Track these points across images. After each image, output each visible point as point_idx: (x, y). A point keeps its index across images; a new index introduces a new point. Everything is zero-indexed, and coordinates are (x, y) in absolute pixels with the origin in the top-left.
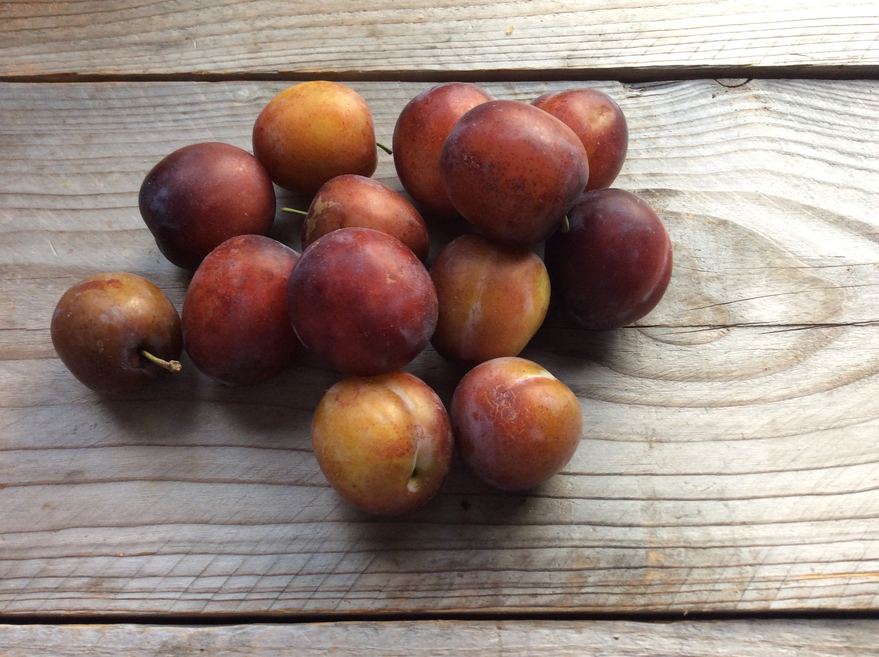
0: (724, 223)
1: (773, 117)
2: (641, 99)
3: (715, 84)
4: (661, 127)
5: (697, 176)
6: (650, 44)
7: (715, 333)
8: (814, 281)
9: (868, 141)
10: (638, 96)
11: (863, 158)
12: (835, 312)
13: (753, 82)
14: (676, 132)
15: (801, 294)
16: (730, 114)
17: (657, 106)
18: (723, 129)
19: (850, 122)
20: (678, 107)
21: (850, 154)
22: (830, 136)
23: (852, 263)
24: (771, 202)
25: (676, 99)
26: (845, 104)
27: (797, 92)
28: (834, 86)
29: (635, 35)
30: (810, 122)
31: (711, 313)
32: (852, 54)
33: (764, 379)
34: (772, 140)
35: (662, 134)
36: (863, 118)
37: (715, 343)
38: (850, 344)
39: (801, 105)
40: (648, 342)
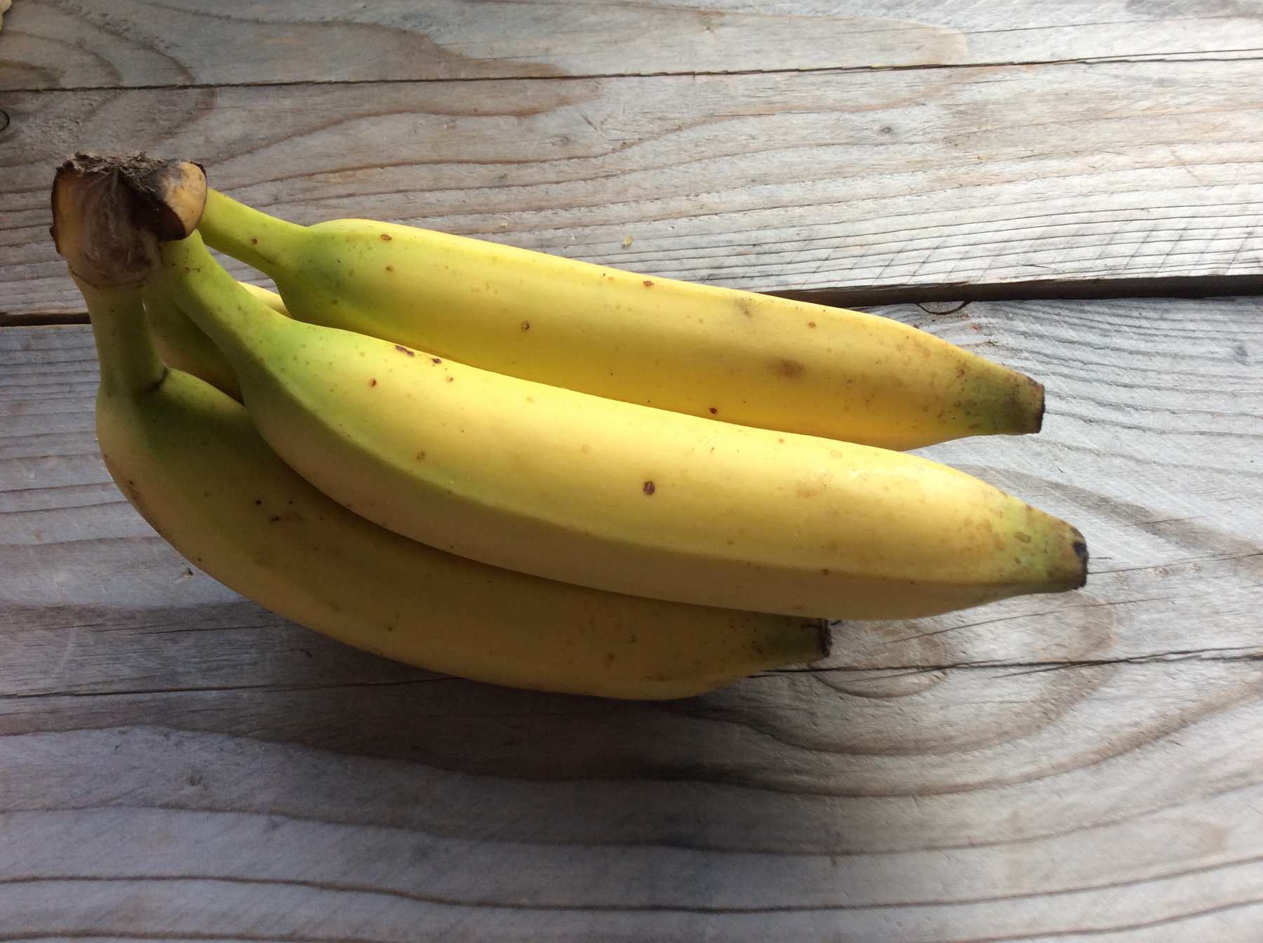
1: (1001, 355)
3: (917, 311)
6: (824, 256)
7: (924, 679)
11: (1132, 411)
12: (1101, 643)
13: (972, 305)
15: (1050, 617)
19: (1113, 359)
21: (1115, 407)
22: (1084, 380)
23: (1123, 567)
24: (1002, 479)
26: (1105, 334)
27: (1035, 318)
28: (1087, 308)
29: (803, 244)
30: (1055, 361)
31: (919, 648)
32: (1110, 262)
33: (999, 750)
36: (1131, 353)
37: (927, 694)
38: (1124, 691)
39: (1041, 336)
40: (827, 694)
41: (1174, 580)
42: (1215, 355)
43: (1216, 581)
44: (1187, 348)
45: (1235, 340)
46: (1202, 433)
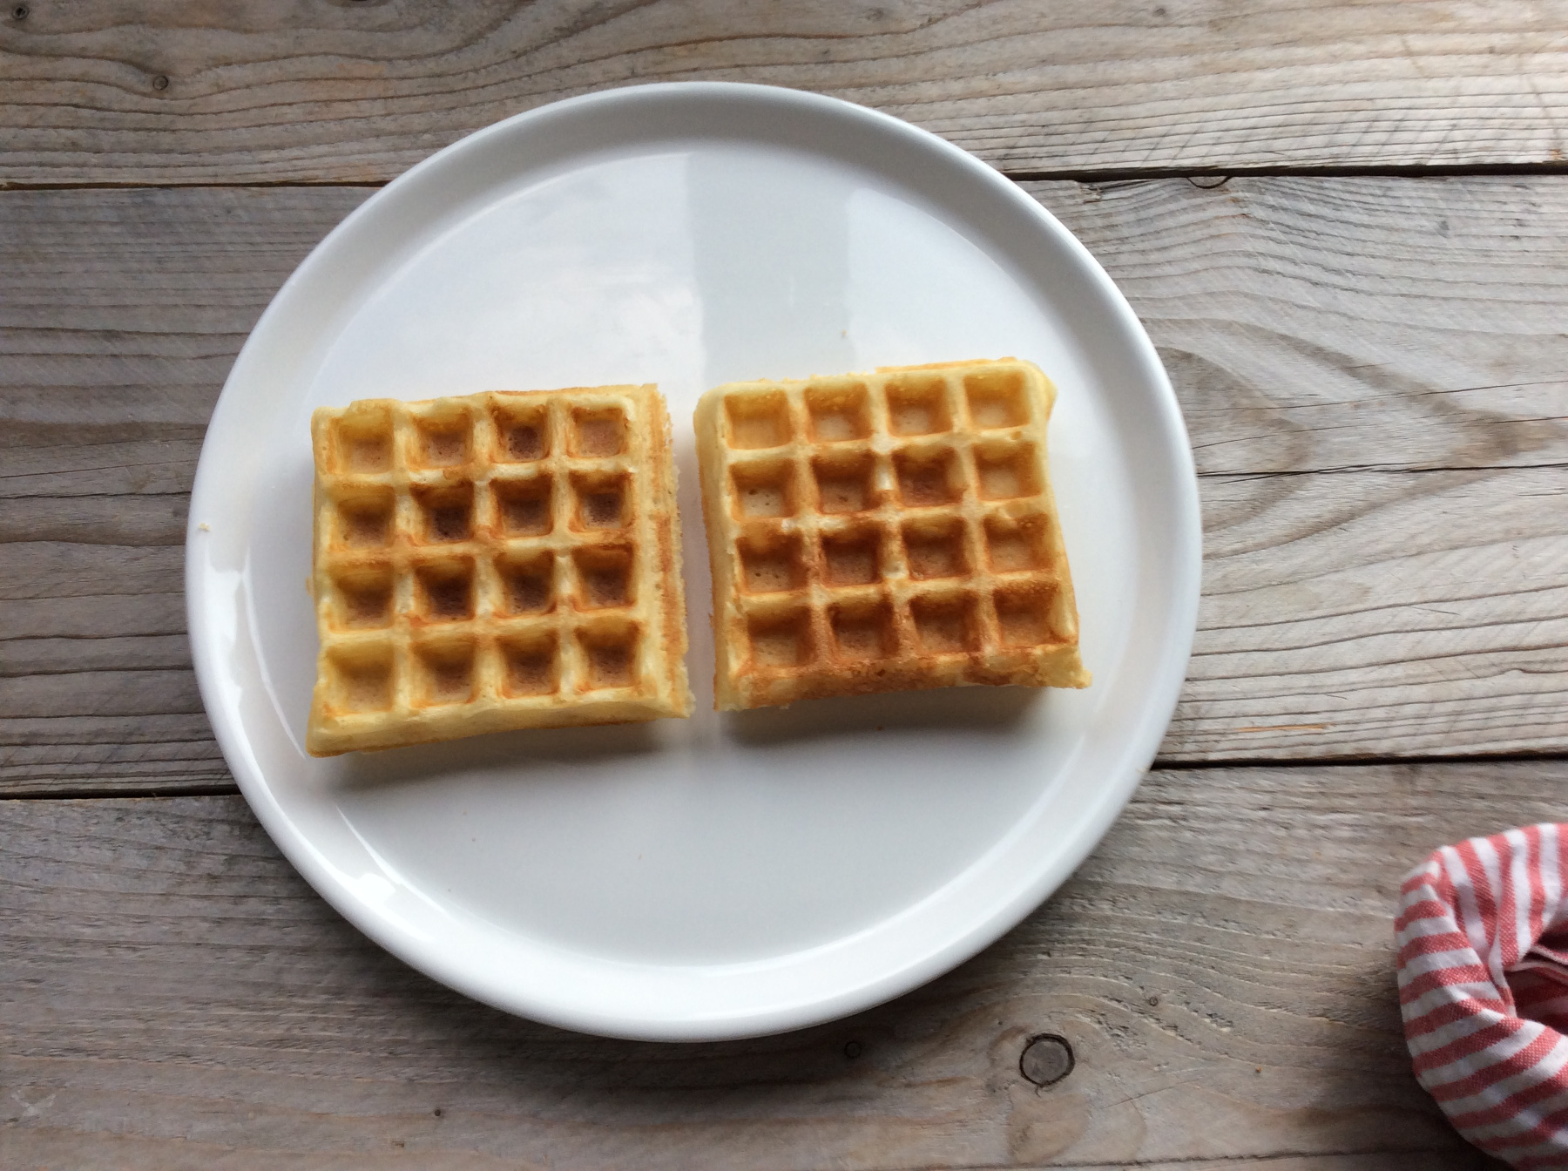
0: (1188, 357)
1: (1252, 226)
2: (1101, 204)
3: (1187, 185)
4: (1123, 240)
5: (1160, 300)
8: (1281, 424)
9: (1359, 255)
10: (1098, 201)
11: (1352, 276)
12: (1300, 459)
13: (1231, 181)
14: (1140, 246)
15: (1266, 439)
16: (1203, 222)
17: (1120, 213)
18: (1194, 242)
19: (1341, 230)
20: (1143, 214)
21: (1338, 272)
22: (1316, 249)
23: (1326, 402)
24: (1242, 331)
25: (1141, 204)
26: (1337, 208)
27: (1283, 193)
28: (1326, 185)
29: (1083, 126)
30: (1295, 232)
32: (1335, 151)
34: (1249, 255)
35: (1124, 248)
38: (1312, 494)
39: (1285, 210)
41: (1362, 412)
42: (1424, 229)
43: (1394, 413)
44: (1402, 222)
45: (1441, 216)
46: (1402, 295)
